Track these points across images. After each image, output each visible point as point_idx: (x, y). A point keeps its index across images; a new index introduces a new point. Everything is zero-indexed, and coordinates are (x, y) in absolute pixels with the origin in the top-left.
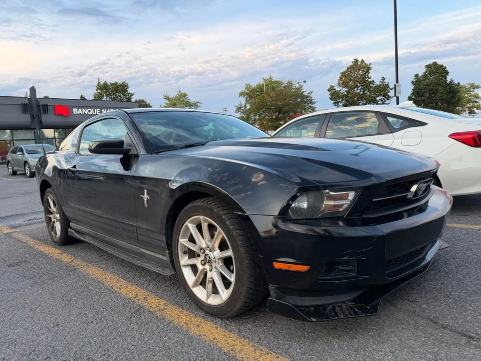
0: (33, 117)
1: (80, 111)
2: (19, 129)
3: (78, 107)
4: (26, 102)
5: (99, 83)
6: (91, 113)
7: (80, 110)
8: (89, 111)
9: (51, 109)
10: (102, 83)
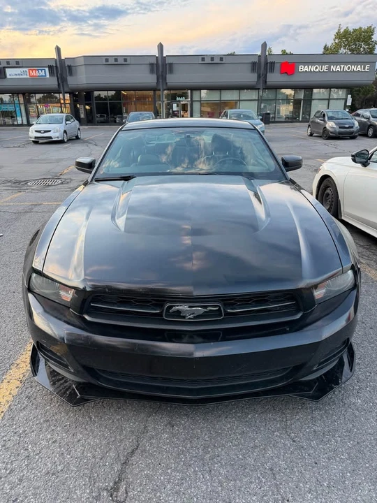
0: (259, 77)
1: (306, 69)
2: (244, 89)
3: (305, 64)
4: (256, 60)
5: (339, 30)
6: (317, 70)
7: (306, 67)
8: (316, 68)
9: (277, 67)
10: (342, 30)
